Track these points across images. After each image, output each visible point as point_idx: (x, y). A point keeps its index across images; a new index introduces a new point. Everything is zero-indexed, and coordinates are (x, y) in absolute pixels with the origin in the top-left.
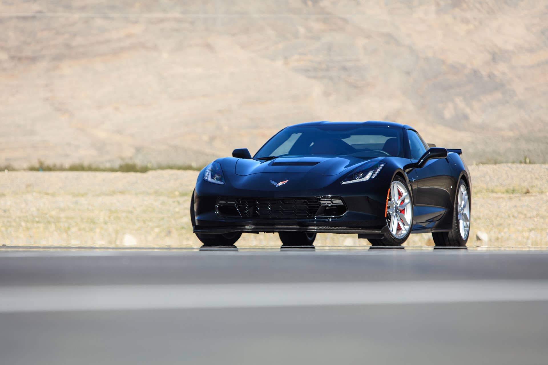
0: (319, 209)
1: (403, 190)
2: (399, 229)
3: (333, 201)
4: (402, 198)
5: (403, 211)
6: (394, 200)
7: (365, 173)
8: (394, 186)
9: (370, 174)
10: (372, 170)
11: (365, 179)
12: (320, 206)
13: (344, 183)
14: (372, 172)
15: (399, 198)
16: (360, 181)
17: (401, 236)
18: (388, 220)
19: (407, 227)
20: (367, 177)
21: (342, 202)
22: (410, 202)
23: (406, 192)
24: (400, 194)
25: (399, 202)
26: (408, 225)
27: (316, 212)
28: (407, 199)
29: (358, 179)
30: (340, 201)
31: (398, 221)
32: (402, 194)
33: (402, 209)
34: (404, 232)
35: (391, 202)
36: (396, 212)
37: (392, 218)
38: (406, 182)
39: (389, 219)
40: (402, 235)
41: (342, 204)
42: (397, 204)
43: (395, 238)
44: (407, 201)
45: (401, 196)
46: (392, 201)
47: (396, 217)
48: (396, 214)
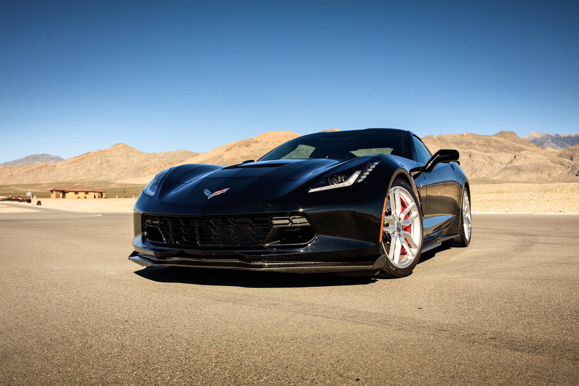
0: (270, 233)
1: (408, 199)
2: (403, 253)
3: (293, 220)
4: (407, 210)
5: (407, 229)
6: (396, 213)
7: (348, 174)
8: (394, 194)
9: (355, 176)
10: (358, 170)
11: (347, 183)
12: (271, 228)
13: (312, 191)
14: (359, 173)
15: (403, 210)
16: (339, 187)
17: (406, 265)
18: (387, 242)
19: (415, 251)
20: (351, 181)
21: (307, 221)
22: (418, 215)
23: (412, 202)
24: (404, 205)
25: (403, 216)
26: (416, 247)
27: (266, 237)
28: (415, 211)
29: (337, 184)
30: (304, 220)
31: (401, 242)
32: (407, 205)
33: (408, 225)
34: (411, 256)
35: (391, 217)
36: (399, 230)
37: (393, 239)
38: (412, 188)
39: (389, 242)
40: (407, 262)
41: (308, 224)
42: (400, 219)
43: (397, 269)
44: (415, 213)
45: (406, 208)
46: (393, 215)
47: (398, 237)
48: (399, 233)
